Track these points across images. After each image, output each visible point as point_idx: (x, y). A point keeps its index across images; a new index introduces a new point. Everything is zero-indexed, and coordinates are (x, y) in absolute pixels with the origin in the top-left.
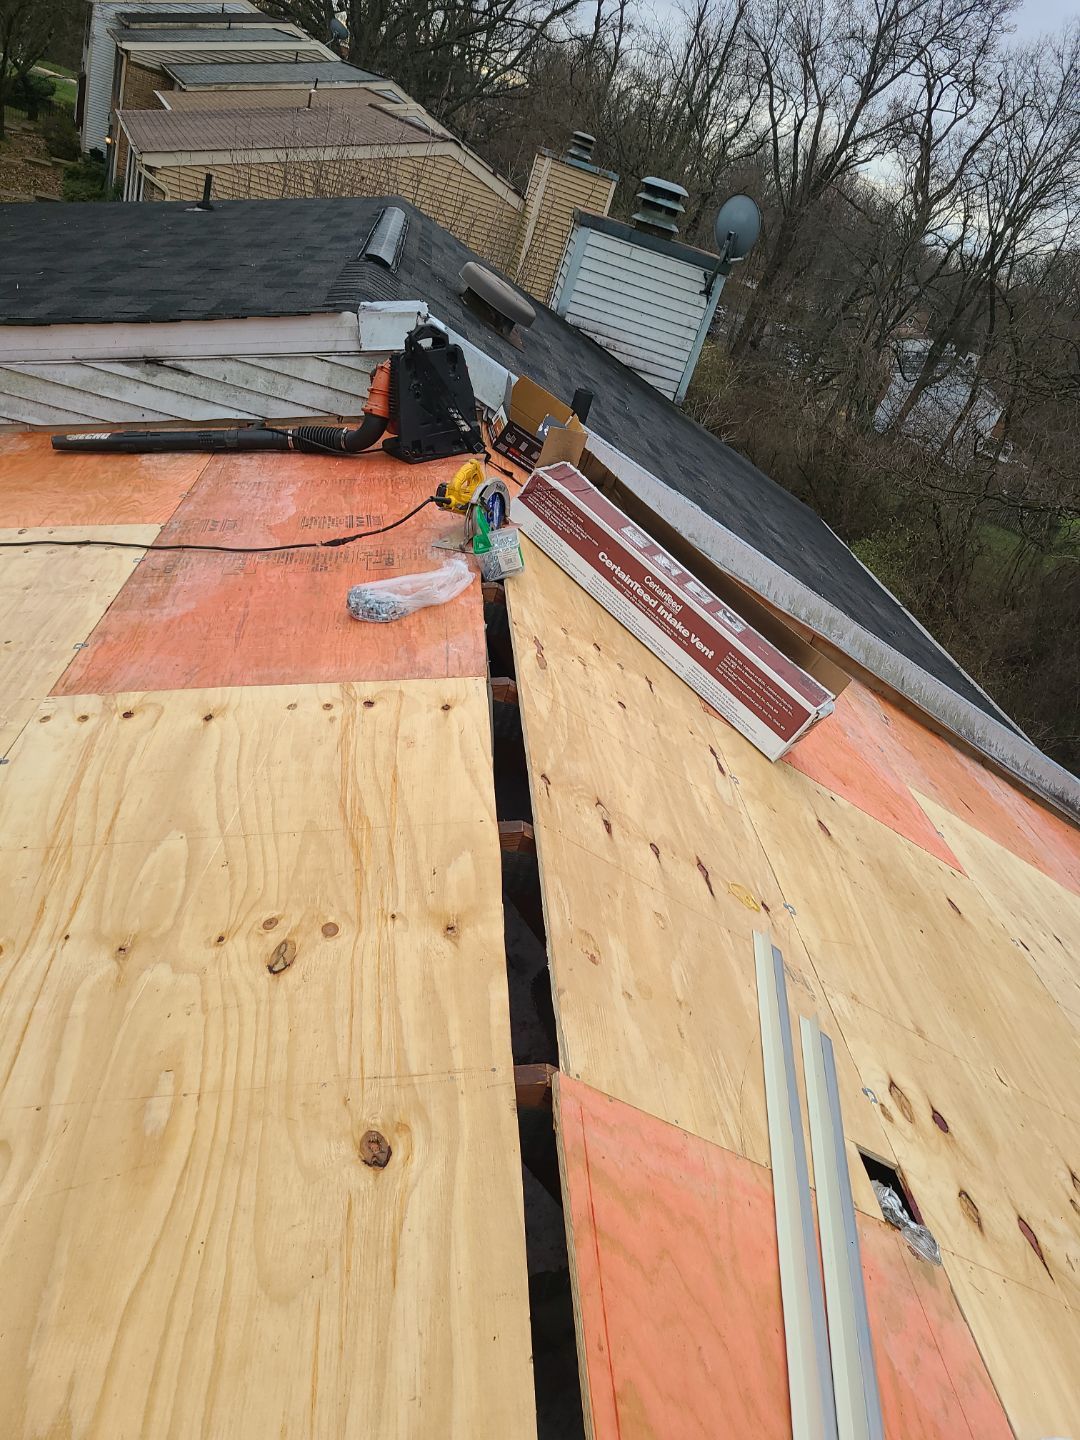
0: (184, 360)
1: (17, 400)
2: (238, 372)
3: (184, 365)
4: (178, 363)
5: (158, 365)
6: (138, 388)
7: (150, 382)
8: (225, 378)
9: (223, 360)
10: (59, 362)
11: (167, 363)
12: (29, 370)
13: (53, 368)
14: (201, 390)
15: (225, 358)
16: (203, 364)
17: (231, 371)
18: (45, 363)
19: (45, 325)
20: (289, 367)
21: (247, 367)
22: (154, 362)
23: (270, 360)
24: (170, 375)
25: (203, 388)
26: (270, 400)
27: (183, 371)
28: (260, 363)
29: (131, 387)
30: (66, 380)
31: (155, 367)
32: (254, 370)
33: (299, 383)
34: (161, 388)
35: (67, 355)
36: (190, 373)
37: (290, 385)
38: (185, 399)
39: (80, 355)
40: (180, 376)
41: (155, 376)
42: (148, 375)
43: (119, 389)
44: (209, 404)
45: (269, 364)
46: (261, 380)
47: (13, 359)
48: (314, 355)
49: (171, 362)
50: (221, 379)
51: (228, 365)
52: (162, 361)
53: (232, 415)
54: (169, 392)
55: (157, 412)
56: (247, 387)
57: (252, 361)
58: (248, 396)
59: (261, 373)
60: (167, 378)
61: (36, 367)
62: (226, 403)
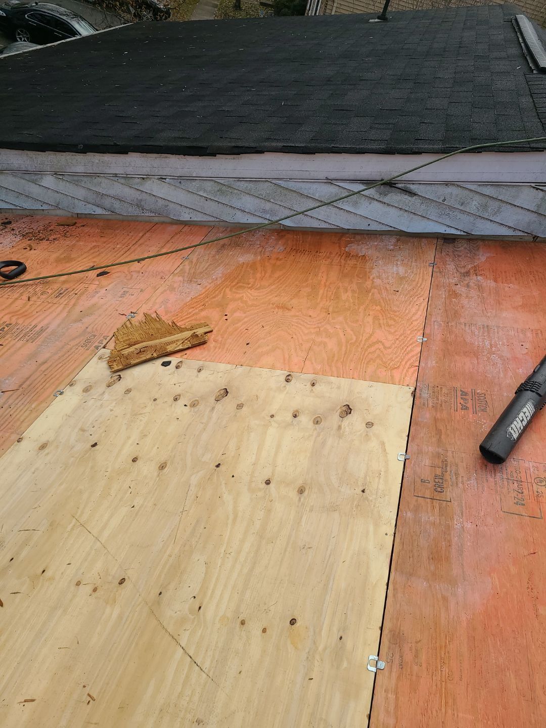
0: (414, 184)
1: (278, 207)
2: (457, 196)
3: (413, 187)
4: (408, 186)
5: (391, 187)
6: (370, 204)
7: (381, 200)
8: (444, 200)
9: (447, 185)
10: (315, 181)
11: (400, 186)
12: (291, 185)
13: (309, 185)
14: (421, 209)
16: (429, 187)
17: (451, 194)
18: (304, 180)
19: (312, 153)
20: (505, 194)
21: (467, 192)
22: (390, 184)
23: (489, 187)
24: (399, 194)
25: (423, 207)
26: (479, 220)
27: (411, 193)
28: (479, 189)
29: (364, 203)
30: (317, 195)
31: (388, 188)
32: (471, 195)
33: (509, 206)
34: (388, 205)
35: (322, 175)
36: (415, 194)
38: (406, 214)
39: (332, 176)
40: (406, 197)
41: (386, 195)
42: (381, 194)
43: (355, 204)
44: (426, 220)
45: (488, 191)
46: (475, 203)
47: (282, 177)
48: (533, 185)
49: (403, 185)
50: (440, 201)
51: (450, 190)
52: (395, 184)
53: (442, 229)
54: (394, 208)
55: (380, 223)
56: (461, 208)
57: (473, 187)
58: (460, 216)
59: (477, 197)
60: (395, 198)
61: (297, 184)
62: (440, 220)
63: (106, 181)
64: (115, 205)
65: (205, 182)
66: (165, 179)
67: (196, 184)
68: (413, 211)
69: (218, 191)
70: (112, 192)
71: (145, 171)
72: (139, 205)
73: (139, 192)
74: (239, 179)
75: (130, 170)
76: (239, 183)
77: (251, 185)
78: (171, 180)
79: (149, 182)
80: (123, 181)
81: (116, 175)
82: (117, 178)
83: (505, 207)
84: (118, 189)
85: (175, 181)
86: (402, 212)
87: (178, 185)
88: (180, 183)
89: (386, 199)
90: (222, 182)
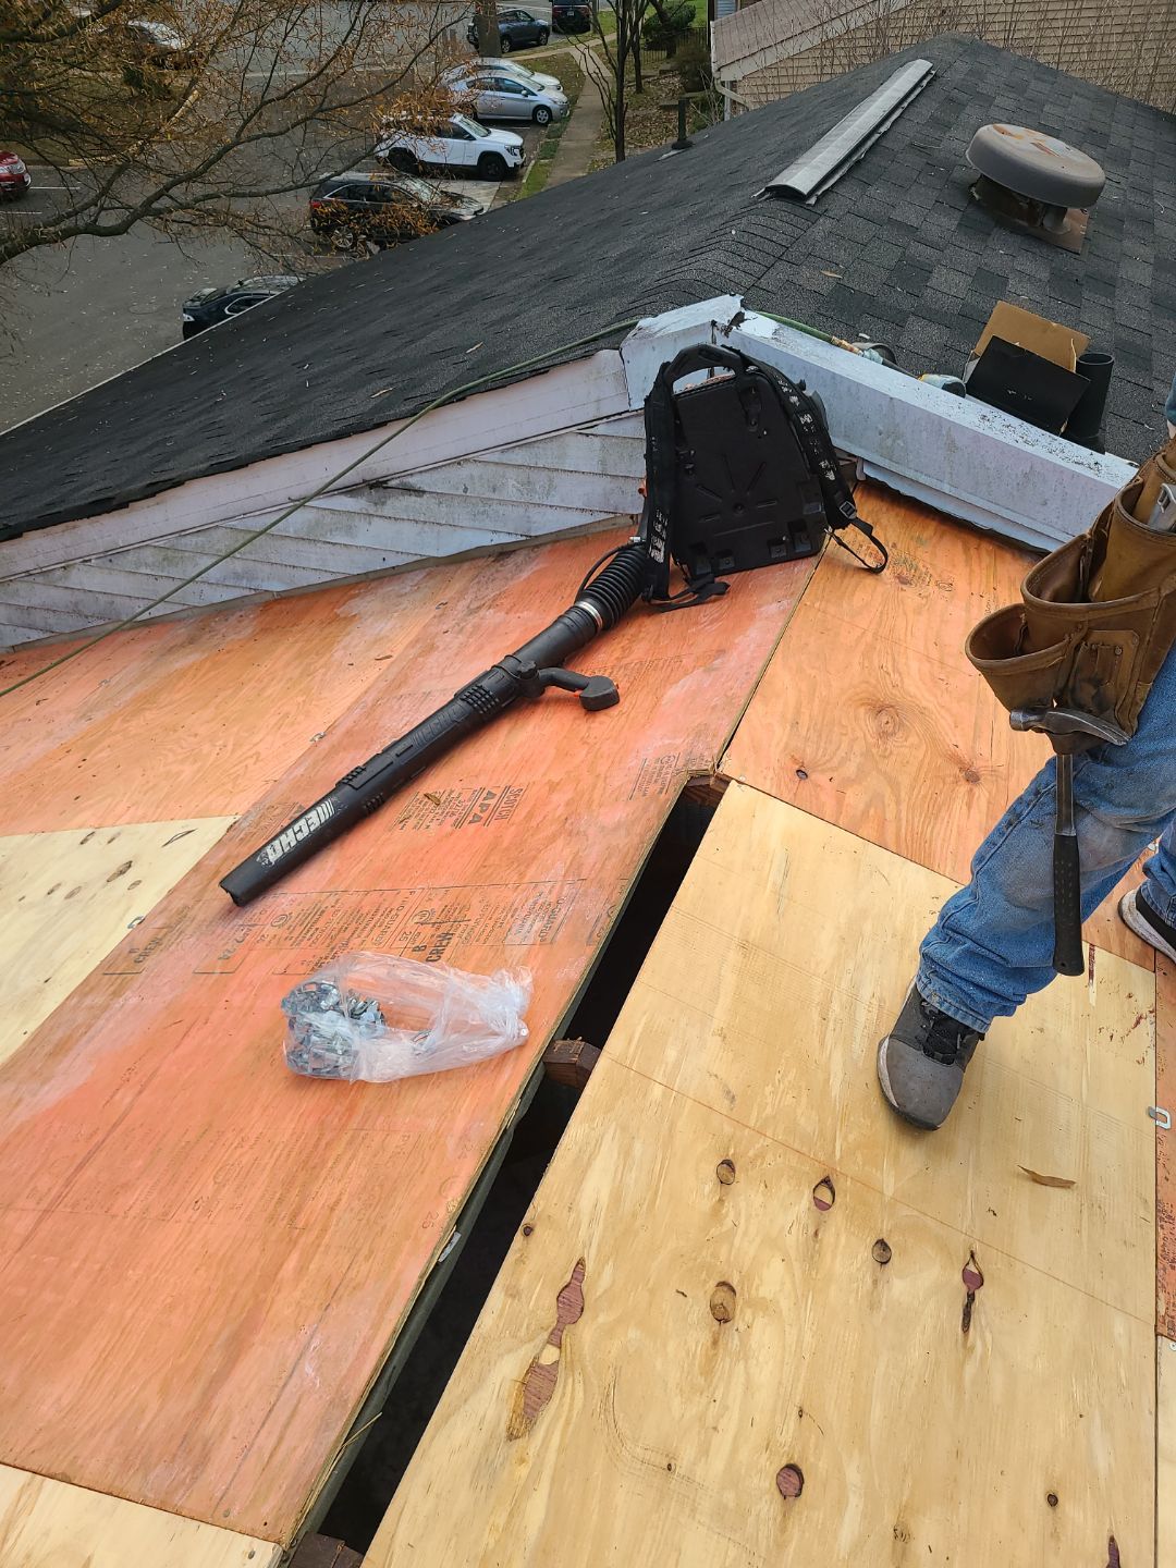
0: (411, 474)
1: (252, 563)
2: (481, 477)
3: (414, 481)
4: (405, 480)
5: (384, 488)
6: (370, 523)
7: (379, 513)
8: (466, 490)
9: (459, 463)
11: (393, 483)
12: (250, 524)
14: (442, 512)
15: (459, 461)
16: (436, 475)
17: (472, 477)
19: (244, 466)
20: (545, 456)
21: (492, 468)
22: (378, 485)
23: (517, 451)
24: (401, 498)
25: (444, 509)
26: (533, 511)
27: (415, 491)
28: (505, 458)
29: (361, 524)
30: (291, 530)
31: (380, 491)
32: (500, 470)
33: (564, 475)
34: (395, 519)
35: (283, 497)
36: (424, 492)
37: (551, 480)
38: (426, 528)
39: (296, 494)
40: (413, 498)
41: (384, 503)
42: (376, 504)
43: (349, 530)
44: (459, 530)
45: (519, 457)
46: (511, 482)
47: (231, 514)
48: (573, 429)
49: (397, 481)
50: (461, 492)
51: (467, 470)
52: (385, 482)
53: (486, 540)
54: (406, 523)
55: (398, 552)
56: (495, 496)
57: (495, 457)
58: (501, 509)
59: (511, 473)
60: (398, 504)
61: (257, 519)
62: (477, 524)
63: (24, 585)
64: (50, 621)
65: (141, 551)
66: (90, 560)
67: (131, 557)
68: (432, 520)
69: (164, 560)
70: (35, 602)
71: (60, 555)
72: (76, 611)
73: (69, 592)
74: (182, 533)
75: (42, 560)
76: (183, 540)
77: (200, 539)
78: (99, 561)
79: (75, 571)
80: (40, 579)
81: (28, 573)
82: (33, 577)
83: (558, 478)
84: (40, 594)
85: (104, 559)
86: (420, 525)
87: (109, 565)
88: (111, 561)
89: (387, 510)
90: (161, 544)
